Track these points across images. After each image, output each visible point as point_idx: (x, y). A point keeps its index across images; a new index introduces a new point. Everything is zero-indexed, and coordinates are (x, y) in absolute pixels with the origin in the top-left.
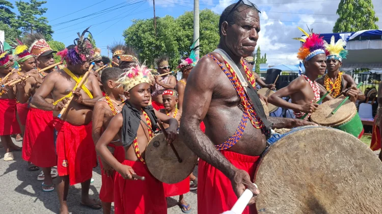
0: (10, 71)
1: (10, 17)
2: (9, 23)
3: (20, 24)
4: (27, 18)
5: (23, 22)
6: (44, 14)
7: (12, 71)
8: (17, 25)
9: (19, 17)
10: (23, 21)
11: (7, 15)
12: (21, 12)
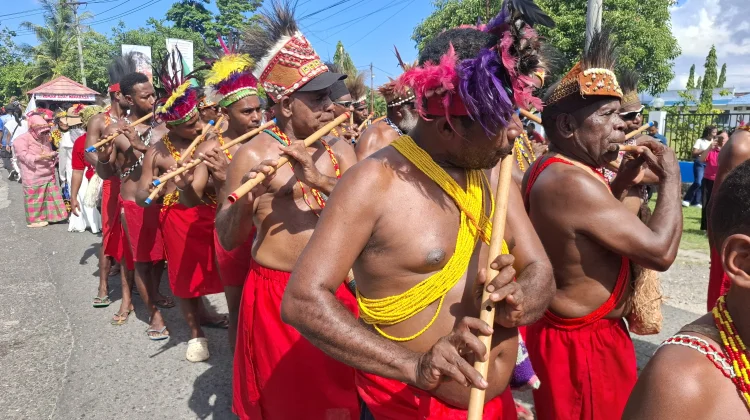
0: (199, 132)
1: (203, 20)
2: (203, 31)
3: (219, 31)
4: (230, 19)
5: (225, 27)
6: (259, 9)
7: (204, 132)
8: (215, 33)
9: (218, 18)
10: (225, 24)
11: (199, 16)
12: (220, 9)
